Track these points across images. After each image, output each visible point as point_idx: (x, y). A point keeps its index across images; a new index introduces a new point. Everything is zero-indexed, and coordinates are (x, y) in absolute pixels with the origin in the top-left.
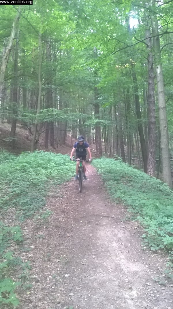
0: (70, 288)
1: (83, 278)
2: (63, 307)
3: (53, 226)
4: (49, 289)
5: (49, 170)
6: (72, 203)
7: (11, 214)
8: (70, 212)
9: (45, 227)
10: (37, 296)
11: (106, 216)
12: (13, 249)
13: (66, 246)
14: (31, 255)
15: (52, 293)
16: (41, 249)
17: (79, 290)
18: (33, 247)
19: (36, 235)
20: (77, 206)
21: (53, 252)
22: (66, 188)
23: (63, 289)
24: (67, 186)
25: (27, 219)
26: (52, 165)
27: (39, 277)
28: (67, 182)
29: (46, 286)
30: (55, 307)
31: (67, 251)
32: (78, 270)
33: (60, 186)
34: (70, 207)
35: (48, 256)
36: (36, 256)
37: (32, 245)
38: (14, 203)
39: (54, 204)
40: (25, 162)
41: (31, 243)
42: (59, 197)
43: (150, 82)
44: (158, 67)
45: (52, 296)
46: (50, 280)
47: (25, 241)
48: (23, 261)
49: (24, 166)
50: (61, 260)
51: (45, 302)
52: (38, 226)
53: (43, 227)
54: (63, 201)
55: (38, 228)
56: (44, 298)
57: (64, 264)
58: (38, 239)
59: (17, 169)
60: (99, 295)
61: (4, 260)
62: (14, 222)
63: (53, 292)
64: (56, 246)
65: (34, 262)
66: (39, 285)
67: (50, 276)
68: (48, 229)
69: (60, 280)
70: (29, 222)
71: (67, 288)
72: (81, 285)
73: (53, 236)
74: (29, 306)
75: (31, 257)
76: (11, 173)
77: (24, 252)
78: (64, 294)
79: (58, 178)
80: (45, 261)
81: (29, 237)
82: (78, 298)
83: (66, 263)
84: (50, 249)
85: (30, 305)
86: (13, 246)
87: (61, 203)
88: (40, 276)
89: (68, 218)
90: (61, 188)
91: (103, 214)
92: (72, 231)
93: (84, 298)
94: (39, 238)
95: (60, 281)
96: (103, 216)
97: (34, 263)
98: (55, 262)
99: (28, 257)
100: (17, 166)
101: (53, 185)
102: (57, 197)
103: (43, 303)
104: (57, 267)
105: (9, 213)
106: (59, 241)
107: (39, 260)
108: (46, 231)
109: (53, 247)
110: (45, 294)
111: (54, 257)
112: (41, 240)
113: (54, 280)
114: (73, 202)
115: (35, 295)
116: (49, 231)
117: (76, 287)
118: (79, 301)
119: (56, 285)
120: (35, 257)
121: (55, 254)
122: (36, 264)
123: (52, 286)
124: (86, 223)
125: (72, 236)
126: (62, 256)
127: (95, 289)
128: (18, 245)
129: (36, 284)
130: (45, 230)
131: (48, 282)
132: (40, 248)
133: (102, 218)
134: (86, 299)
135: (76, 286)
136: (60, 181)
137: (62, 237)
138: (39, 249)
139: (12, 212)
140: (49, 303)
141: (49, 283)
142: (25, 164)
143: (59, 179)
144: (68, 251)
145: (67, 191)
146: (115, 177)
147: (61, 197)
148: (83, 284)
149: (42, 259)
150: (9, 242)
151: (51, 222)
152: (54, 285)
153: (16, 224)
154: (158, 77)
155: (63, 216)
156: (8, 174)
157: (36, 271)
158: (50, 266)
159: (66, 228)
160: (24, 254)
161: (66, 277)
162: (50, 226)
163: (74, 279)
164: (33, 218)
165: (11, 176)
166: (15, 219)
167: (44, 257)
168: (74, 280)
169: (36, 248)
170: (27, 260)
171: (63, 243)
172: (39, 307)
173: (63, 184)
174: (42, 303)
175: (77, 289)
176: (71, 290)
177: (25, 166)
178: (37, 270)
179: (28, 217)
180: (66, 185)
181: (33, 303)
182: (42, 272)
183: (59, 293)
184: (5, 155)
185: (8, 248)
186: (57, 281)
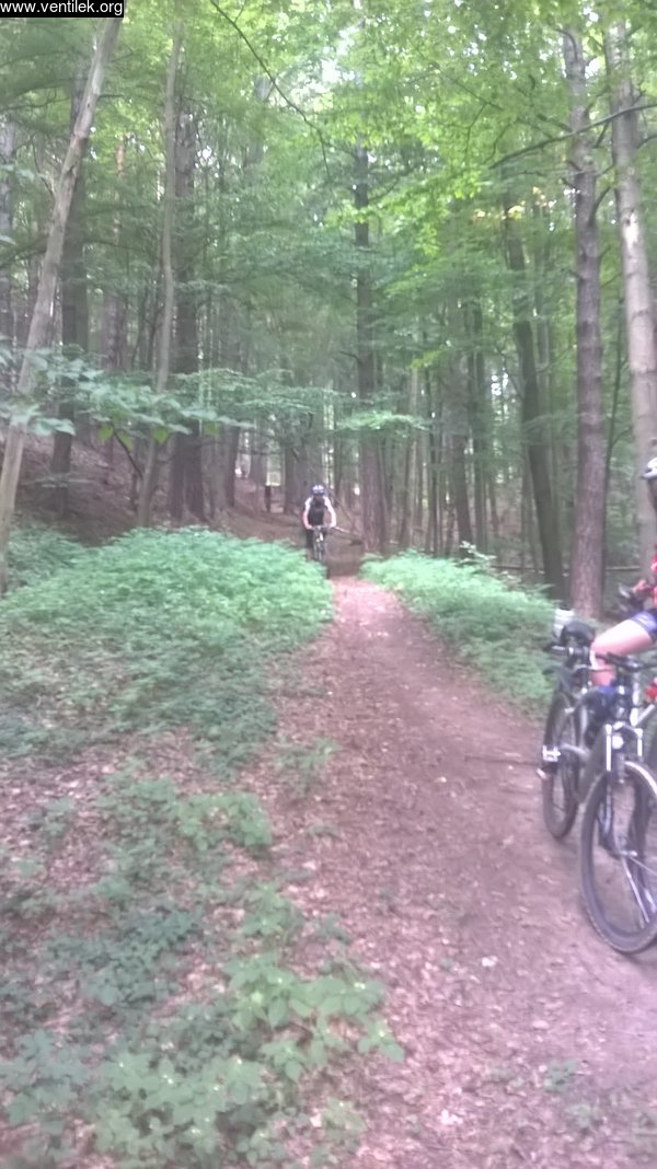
0: (525, 1005)
1: (550, 971)
2: (537, 1066)
3: (344, 795)
4: (444, 1008)
5: (240, 598)
6: (367, 717)
7: (172, 754)
8: (380, 751)
9: (318, 798)
10: (420, 1031)
11: (525, 763)
12: (245, 872)
13: (428, 864)
14: (321, 894)
15: (469, 1023)
16: (345, 873)
17: (558, 1009)
18: (311, 865)
19: (301, 826)
20: (393, 726)
21: (394, 882)
22: (316, 663)
23: (499, 1009)
24: (318, 658)
25: (240, 769)
26: (243, 581)
27: (390, 968)
28: (312, 641)
29: (431, 997)
30: (504, 1065)
31: (442, 880)
32: (514, 943)
33: (293, 657)
34: (368, 730)
35: (381, 897)
36: (337, 897)
37: (305, 861)
38: (163, 715)
39: (305, 720)
40: (148, 568)
41: (299, 853)
42: (311, 695)
43: (586, 275)
44: (628, 222)
45: (475, 1030)
46: (433, 976)
47: (274, 844)
48: (306, 914)
49: (146, 580)
50: (436, 909)
51: (462, 1052)
52: (293, 796)
53: (313, 799)
54: (331, 710)
55: (295, 803)
56: (447, 1037)
57: (456, 923)
58: (316, 839)
59: (124, 593)
60: (640, 1025)
61: (234, 911)
62: (197, 781)
63: (465, 1017)
64: (390, 863)
65: (344, 916)
66: (404, 996)
67: (428, 966)
68: (334, 806)
69: (473, 978)
70: (251, 781)
71: (513, 1004)
72: (556, 995)
73: (362, 830)
74: (408, 1066)
75: (324, 901)
76: (108, 606)
77: (291, 883)
78: (514, 1023)
79: (275, 626)
80: (380, 913)
81: (281, 833)
82: (569, 1035)
83: (463, 922)
84: (377, 872)
85: (410, 1061)
86: (243, 864)
87: (329, 716)
88: (393, 964)
89: (385, 769)
90: (297, 661)
91: (508, 754)
92: (422, 813)
93: (591, 1036)
94: (320, 836)
95: (473, 982)
96: (514, 763)
97: (350, 922)
98: (420, 919)
99: (311, 901)
100: (119, 581)
101: (267, 653)
102: (305, 694)
103: (456, 1056)
104: (438, 935)
105: (162, 748)
106: (393, 845)
107: (358, 910)
108: (328, 812)
109: (383, 869)
110: (442, 1024)
111: (406, 902)
112: (328, 842)
113: (449, 979)
114: (369, 712)
115: (410, 1029)
116: (339, 812)
117: (543, 1000)
118: (580, 1047)
119: (466, 996)
120: (340, 901)
121: (403, 891)
122: (355, 925)
123: (452, 998)
124: (463, 784)
125: (431, 830)
126: (431, 896)
127: (614, 1007)
128: (255, 858)
129: (391, 993)
130: (321, 807)
131: (433, 984)
132: (340, 868)
133: (511, 768)
134: (601, 1040)
135: (542, 995)
136: (286, 638)
137: (396, 832)
138: (337, 874)
139: (173, 748)
140: (475, 1053)
141: (439, 990)
142: (148, 576)
143: (283, 632)
144: (447, 882)
145: (325, 674)
146: (487, 625)
147: (321, 697)
148: (561, 990)
149: (370, 908)
150: (219, 849)
151: (329, 781)
152: (460, 996)
153: (207, 788)
154: (630, 257)
155: (362, 761)
156: (102, 610)
157: (369, 949)
158: (409, 931)
159: (394, 802)
160: (293, 889)
161: (487, 969)
162: (334, 795)
163: (520, 973)
164: (256, 767)
165: (113, 619)
166: (199, 772)
167: (370, 900)
168: (523, 977)
169: (324, 869)
170: (316, 908)
171: (412, 855)
172: (445, 1067)
173: (299, 649)
174: (452, 1054)
175: (550, 1006)
176: (531, 1008)
177: (152, 582)
178: (371, 945)
179: (241, 764)
180: (311, 654)
181: (417, 1056)
182: (393, 950)
183: (493, 1019)
184: (43, 542)
185: (226, 871)
186: (461, 982)
